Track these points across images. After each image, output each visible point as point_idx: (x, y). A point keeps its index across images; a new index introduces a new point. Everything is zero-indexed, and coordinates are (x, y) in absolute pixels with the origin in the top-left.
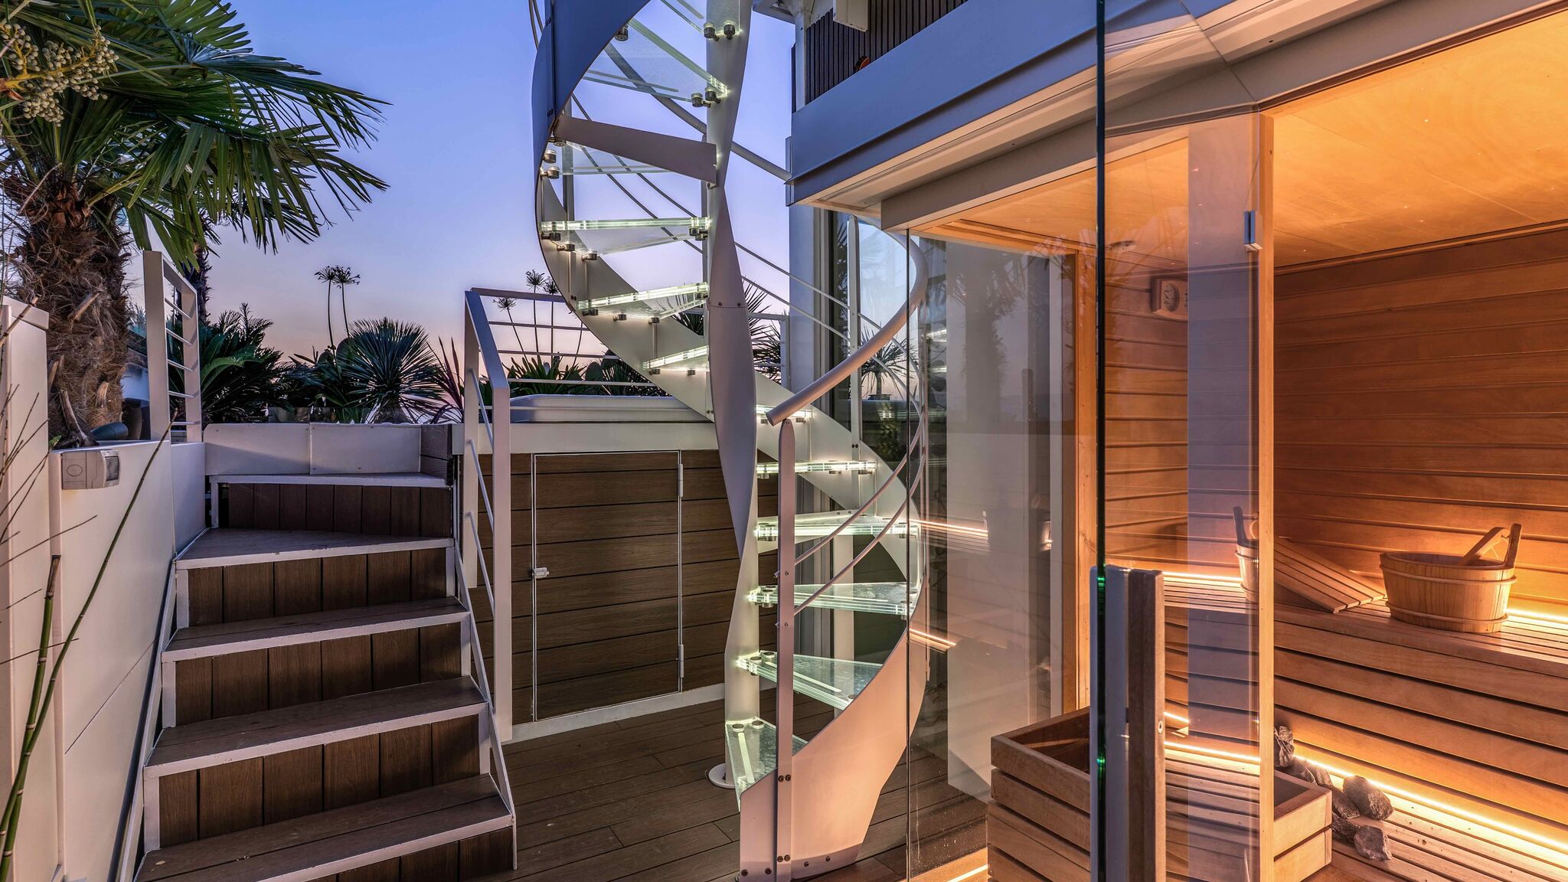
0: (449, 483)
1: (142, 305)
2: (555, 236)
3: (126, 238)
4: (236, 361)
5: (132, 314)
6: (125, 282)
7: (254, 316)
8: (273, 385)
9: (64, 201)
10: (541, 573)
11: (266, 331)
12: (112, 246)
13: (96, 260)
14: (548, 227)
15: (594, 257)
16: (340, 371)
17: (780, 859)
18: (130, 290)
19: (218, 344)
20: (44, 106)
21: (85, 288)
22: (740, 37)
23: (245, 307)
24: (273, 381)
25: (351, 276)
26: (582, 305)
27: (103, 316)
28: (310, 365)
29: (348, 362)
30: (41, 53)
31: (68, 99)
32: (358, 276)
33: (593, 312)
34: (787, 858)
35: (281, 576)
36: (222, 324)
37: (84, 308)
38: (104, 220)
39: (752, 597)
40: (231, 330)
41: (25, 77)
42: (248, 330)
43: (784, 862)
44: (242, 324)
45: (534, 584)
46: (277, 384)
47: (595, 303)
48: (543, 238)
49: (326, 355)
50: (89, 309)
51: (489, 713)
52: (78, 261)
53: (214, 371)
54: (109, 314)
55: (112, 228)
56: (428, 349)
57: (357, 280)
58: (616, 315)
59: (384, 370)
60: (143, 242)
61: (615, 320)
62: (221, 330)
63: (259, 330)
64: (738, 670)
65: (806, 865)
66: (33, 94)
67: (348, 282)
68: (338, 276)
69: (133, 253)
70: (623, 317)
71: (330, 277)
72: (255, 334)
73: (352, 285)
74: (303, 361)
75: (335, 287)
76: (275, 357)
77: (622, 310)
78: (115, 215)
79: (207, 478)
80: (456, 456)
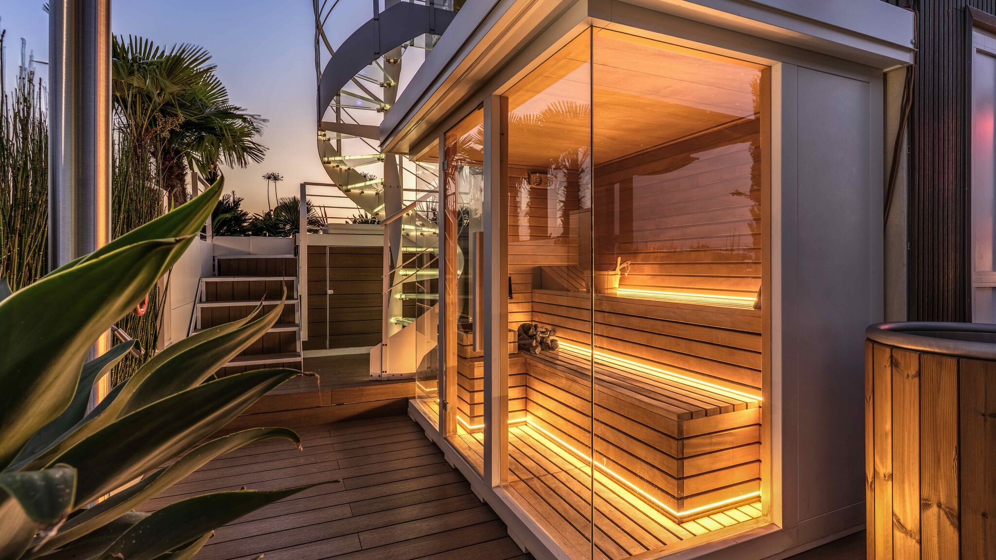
0: (295, 256)
1: (191, 192)
2: (329, 162)
3: (186, 167)
4: (228, 215)
5: (188, 194)
6: (186, 183)
7: (237, 196)
8: (244, 226)
9: (168, 158)
10: (330, 292)
11: (241, 203)
12: (182, 171)
13: (178, 176)
14: (326, 159)
15: (349, 169)
16: (273, 221)
17: (383, 372)
18: (187, 186)
19: (222, 208)
20: (166, 134)
21: (174, 185)
22: (394, 86)
23: (233, 192)
24: (245, 224)
25: (280, 177)
26: (344, 188)
27: (180, 194)
28: (261, 218)
29: (277, 217)
30: (165, 120)
31: (172, 132)
32: (282, 177)
33: (349, 190)
34: (386, 372)
35: (235, 286)
36: (223, 200)
37: (174, 192)
38: (179, 161)
39: (398, 296)
40: (227, 202)
41: (161, 126)
42: (234, 201)
43: (384, 373)
44: (231, 199)
45: (328, 296)
46: (246, 226)
47: (349, 187)
48: (324, 163)
49: (268, 214)
50: (176, 192)
51: (300, 330)
52: (172, 177)
53: (219, 220)
54: (181, 194)
55: (182, 163)
56: (314, 211)
57: (282, 179)
58: (360, 191)
59: (292, 220)
60: (191, 168)
61: (360, 194)
62: (223, 203)
63: (238, 202)
64: (391, 323)
65: (393, 376)
66: (162, 132)
67: (277, 180)
68: (273, 177)
69: (189, 172)
70: (363, 192)
71: (269, 178)
72: (237, 203)
73: (280, 181)
74: (258, 217)
75: (272, 182)
76: (245, 214)
77: (362, 190)
78: (182, 159)
79: (214, 257)
80: (297, 246)
